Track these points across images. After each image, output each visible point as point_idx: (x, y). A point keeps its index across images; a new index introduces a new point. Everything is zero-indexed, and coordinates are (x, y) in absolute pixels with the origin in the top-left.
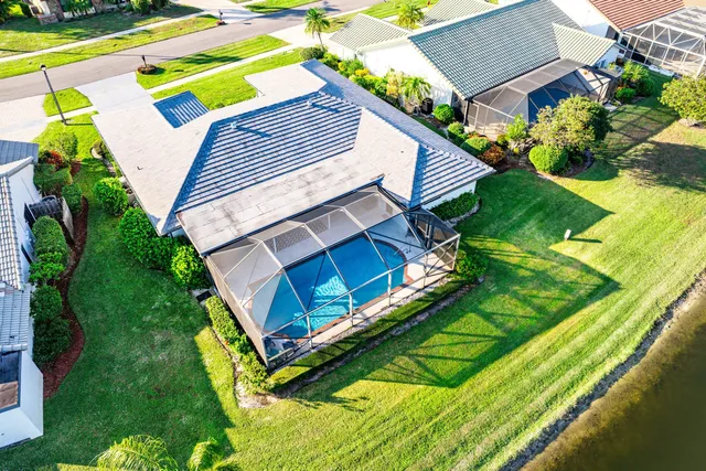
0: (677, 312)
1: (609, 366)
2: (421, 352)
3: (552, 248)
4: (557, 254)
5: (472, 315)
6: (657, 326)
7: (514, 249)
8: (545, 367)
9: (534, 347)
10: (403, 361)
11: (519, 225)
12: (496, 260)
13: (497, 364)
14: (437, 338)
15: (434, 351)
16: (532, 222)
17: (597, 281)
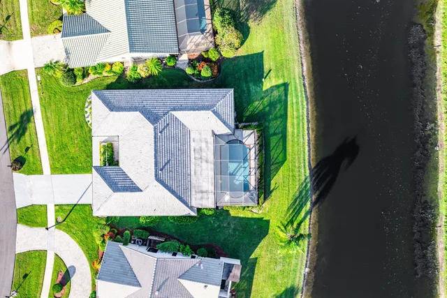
0: (305, 73)
1: (305, 113)
2: (273, 160)
3: (264, 90)
4: (267, 90)
5: (271, 138)
6: (304, 85)
7: (257, 103)
8: (295, 131)
9: (289, 129)
10: (273, 167)
11: (249, 91)
12: (258, 113)
13: (287, 143)
14: (272, 154)
15: (275, 157)
16: (251, 85)
17: (282, 88)
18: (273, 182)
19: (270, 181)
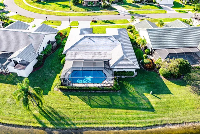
2: (91, 98)
3: (144, 94)
4: (144, 96)
5: (109, 97)
7: (134, 89)
8: (116, 116)
9: (117, 111)
10: (86, 97)
11: (141, 85)
12: (126, 89)
13: (105, 109)
14: (97, 97)
15: (94, 99)
16: (145, 86)
18: (75, 97)
19: (77, 95)
